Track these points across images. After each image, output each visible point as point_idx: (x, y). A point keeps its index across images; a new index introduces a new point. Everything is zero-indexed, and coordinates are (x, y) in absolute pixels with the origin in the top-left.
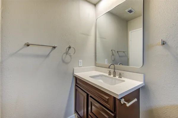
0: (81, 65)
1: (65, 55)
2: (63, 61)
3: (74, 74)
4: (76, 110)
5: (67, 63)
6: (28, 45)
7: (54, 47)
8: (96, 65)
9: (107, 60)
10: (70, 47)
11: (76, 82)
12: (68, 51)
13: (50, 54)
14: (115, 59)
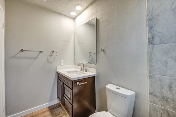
0: (63, 64)
1: (49, 57)
2: (48, 61)
3: (57, 70)
4: (58, 96)
5: (51, 63)
6: (23, 51)
7: (41, 52)
8: (75, 64)
9: (85, 60)
10: (53, 51)
11: (58, 77)
12: (52, 54)
13: (38, 56)
14: (92, 60)
